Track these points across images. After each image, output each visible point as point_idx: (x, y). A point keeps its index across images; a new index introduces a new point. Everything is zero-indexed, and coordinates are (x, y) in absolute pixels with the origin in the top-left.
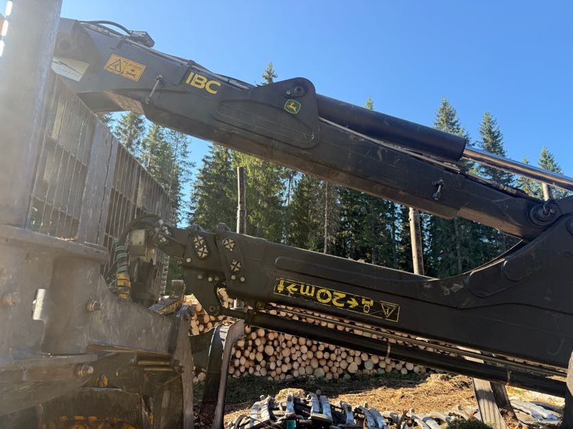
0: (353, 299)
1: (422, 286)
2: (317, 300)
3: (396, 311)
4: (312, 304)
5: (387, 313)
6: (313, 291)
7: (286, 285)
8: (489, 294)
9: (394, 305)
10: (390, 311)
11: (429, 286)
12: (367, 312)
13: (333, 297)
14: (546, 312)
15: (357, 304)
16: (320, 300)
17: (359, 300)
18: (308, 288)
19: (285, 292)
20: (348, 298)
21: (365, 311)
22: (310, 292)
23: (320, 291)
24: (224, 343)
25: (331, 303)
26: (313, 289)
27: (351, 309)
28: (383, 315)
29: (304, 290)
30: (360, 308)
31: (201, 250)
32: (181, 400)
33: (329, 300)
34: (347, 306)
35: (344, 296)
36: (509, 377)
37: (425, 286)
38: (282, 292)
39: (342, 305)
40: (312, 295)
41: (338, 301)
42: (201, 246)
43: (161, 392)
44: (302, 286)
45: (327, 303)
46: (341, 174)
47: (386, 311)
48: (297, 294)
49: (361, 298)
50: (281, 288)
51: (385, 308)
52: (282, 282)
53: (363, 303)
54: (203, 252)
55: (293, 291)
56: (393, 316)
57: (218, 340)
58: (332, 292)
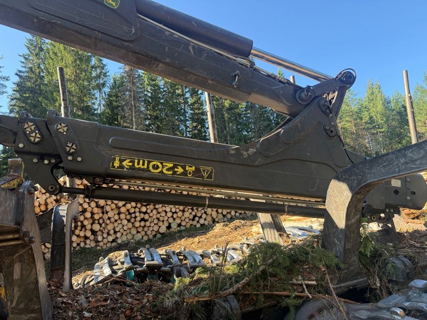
0: (179, 167)
1: (228, 152)
2: (150, 171)
3: (211, 172)
4: (146, 174)
5: (205, 175)
6: (146, 164)
7: (121, 161)
8: (273, 154)
9: (210, 169)
10: (207, 173)
11: (233, 152)
12: (191, 176)
13: (163, 167)
14: (308, 163)
15: (182, 170)
16: (152, 170)
17: (184, 167)
18: (141, 161)
19: (121, 167)
20: (175, 166)
21: (189, 175)
22: (143, 164)
23: (152, 164)
24: (65, 219)
25: (161, 172)
26: (146, 162)
27: (178, 175)
28: (202, 177)
29: (138, 164)
30: (185, 173)
31: (34, 135)
32: (34, 269)
33: (160, 170)
34: (175, 173)
35: (172, 165)
36: (286, 210)
37: (231, 152)
38: (118, 168)
39: (171, 172)
40: (145, 167)
41: (168, 170)
42: (32, 132)
43: (11, 265)
44: (136, 161)
45: (158, 173)
46: (161, 65)
47: (204, 173)
48: (132, 168)
49: (185, 166)
50: (117, 164)
51: (204, 171)
52: (117, 159)
53: (187, 169)
54: (35, 137)
55: (128, 166)
56: (210, 177)
57: (58, 218)
58: (162, 163)
